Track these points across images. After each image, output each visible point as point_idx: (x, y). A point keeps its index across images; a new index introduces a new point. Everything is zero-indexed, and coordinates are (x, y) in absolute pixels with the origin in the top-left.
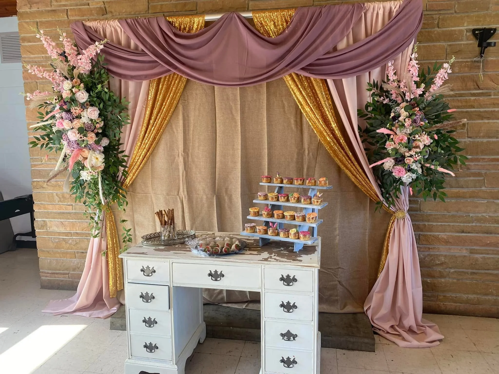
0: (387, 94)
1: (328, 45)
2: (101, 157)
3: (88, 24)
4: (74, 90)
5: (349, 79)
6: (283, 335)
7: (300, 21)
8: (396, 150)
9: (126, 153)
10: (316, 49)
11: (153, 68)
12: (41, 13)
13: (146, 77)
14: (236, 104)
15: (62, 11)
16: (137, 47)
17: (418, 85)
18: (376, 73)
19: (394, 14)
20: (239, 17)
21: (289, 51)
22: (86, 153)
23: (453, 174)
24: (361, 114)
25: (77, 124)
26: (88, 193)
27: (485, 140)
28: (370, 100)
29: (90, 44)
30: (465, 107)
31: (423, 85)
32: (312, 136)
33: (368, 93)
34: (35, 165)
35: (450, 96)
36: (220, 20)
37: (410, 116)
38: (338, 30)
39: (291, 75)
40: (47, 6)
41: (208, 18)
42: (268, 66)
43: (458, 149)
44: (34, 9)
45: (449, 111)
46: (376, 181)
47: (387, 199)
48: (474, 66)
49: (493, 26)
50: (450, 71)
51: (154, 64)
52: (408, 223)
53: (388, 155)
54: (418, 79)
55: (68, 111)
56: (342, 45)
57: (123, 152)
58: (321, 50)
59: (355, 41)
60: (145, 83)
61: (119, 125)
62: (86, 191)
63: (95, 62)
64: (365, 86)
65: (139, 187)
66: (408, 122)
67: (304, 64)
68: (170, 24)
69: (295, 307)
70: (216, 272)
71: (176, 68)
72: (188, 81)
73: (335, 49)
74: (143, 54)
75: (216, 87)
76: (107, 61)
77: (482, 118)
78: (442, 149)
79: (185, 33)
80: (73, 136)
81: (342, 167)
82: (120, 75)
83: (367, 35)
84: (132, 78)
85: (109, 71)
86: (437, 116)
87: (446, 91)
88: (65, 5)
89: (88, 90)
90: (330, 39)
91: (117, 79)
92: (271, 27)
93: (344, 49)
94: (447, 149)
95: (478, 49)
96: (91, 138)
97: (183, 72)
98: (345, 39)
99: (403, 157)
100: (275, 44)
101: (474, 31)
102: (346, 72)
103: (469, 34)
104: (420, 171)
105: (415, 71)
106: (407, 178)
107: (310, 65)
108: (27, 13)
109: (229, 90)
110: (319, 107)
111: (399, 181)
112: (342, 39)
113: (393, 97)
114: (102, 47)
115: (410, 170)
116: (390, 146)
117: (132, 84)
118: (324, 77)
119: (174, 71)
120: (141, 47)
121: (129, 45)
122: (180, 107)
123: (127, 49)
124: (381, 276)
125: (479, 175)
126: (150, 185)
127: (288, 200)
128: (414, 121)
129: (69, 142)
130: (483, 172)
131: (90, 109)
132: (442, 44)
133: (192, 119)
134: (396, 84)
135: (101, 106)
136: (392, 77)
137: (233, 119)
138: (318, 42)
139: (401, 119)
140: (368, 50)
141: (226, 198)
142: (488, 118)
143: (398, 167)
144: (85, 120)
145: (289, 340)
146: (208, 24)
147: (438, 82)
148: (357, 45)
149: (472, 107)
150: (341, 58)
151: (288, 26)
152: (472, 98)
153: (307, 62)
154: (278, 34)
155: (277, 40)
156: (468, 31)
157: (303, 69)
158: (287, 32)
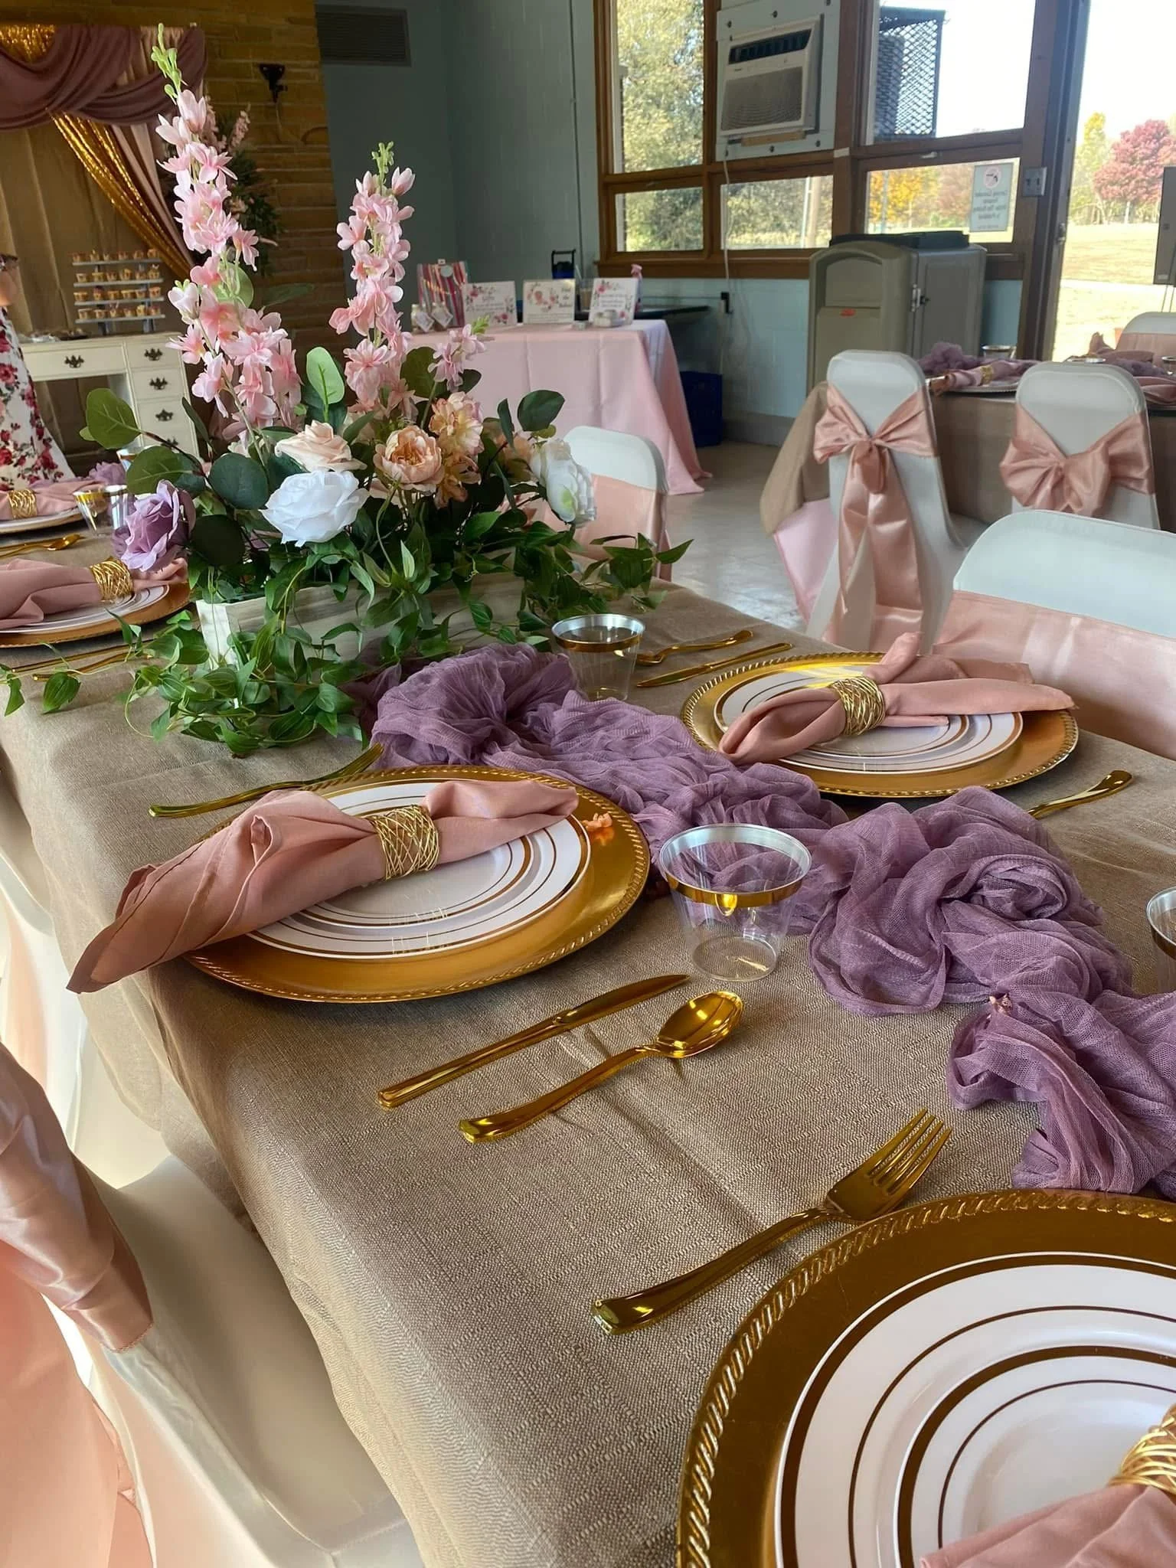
1: (106, 82)
5: (140, 126)
6: (158, 416)
7: (66, 44)
10: (91, 86)
21: (60, 85)
23: (276, 244)
27: (298, 209)
31: (225, 138)
35: (254, 152)
38: (114, 63)
42: (29, 106)
43: (275, 217)
45: (258, 170)
48: (270, 113)
49: (281, 62)
50: (248, 121)
54: (216, 129)
56: (124, 80)
58: (101, 86)
59: (138, 76)
67: (82, 104)
69: (165, 383)
70: (73, 358)
73: (115, 86)
77: (292, 182)
78: (259, 216)
87: (250, 146)
90: (106, 74)
92: (24, 44)
93: (127, 86)
94: (263, 217)
95: (270, 93)
98: (125, 74)
100: (41, 74)
101: (261, 66)
102: (134, 117)
103: (257, 70)
107: (89, 105)
112: (121, 75)
118: (107, 123)
125: (301, 253)
127: (118, 279)
132: (233, 80)
138: (93, 77)
145: (165, 419)
147: (240, 135)
148: (142, 82)
149: (278, 166)
150: (124, 98)
151: (48, 49)
152: (276, 155)
153: (88, 100)
154: (39, 57)
155: (38, 66)
156: (255, 65)
157: (82, 110)
158: (50, 59)
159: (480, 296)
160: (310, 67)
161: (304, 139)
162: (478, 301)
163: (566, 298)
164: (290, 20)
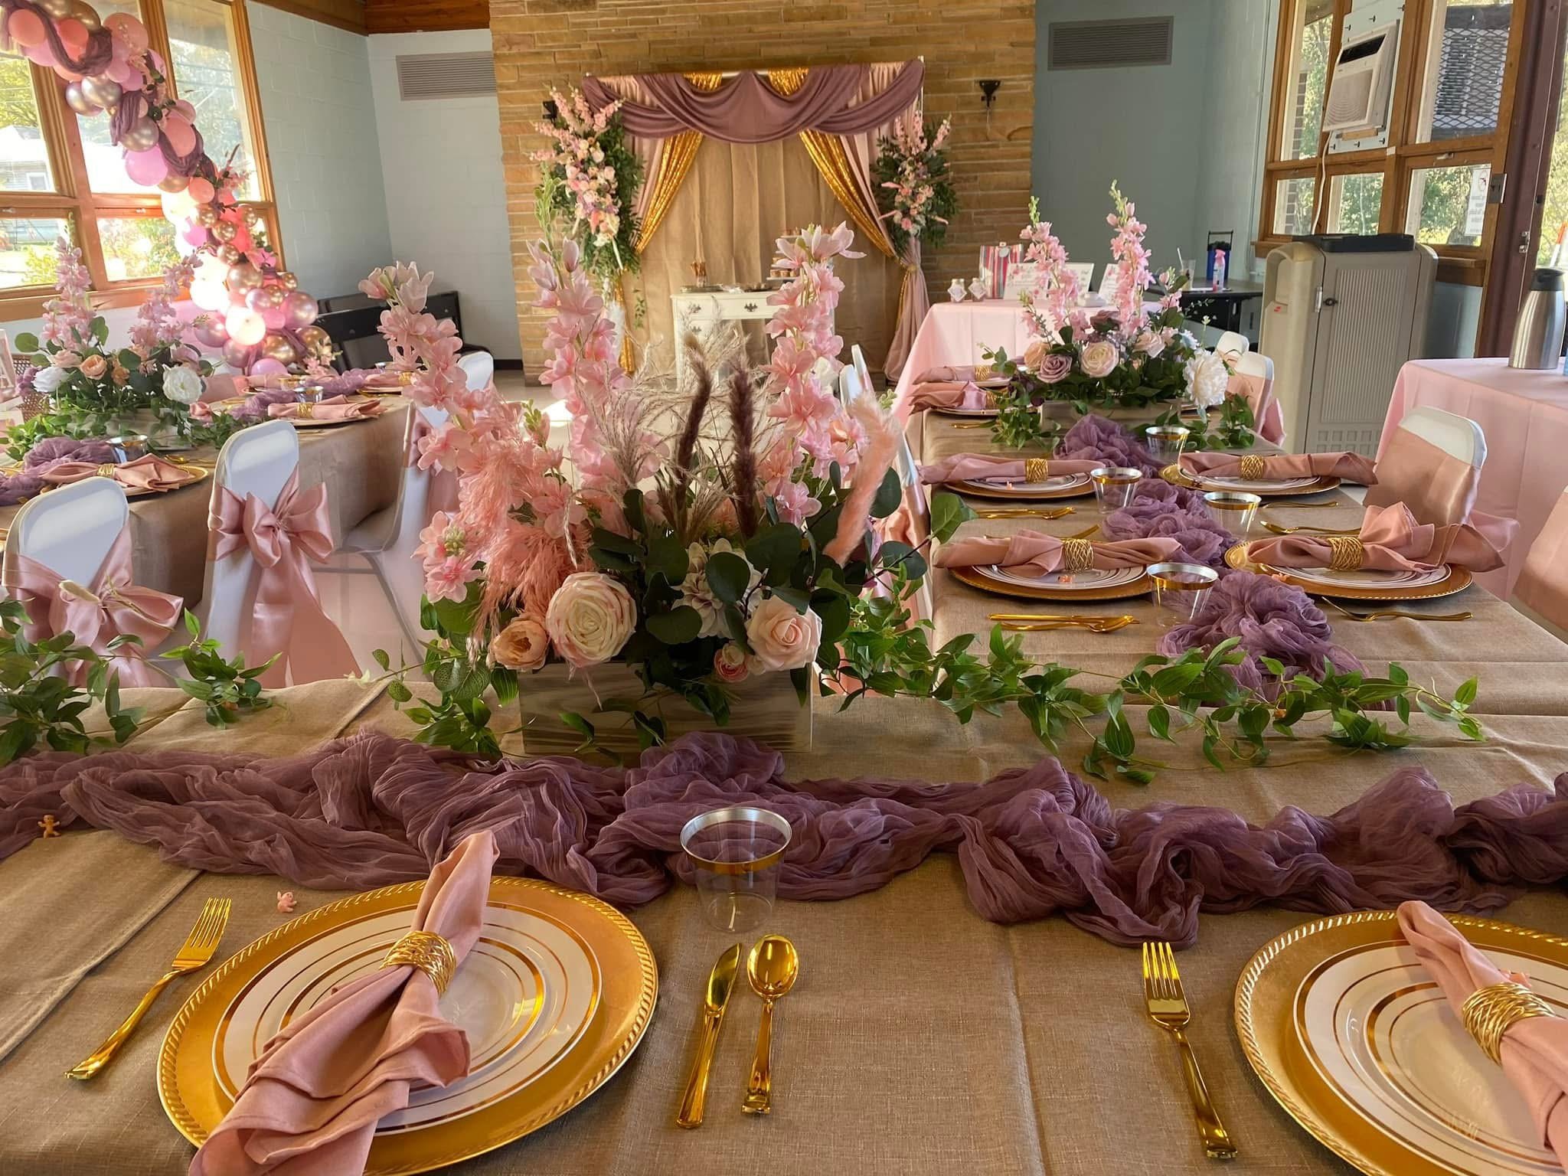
0: (894, 148)
1: (840, 104)
2: (617, 220)
3: (602, 80)
4: (591, 149)
5: (861, 136)
7: (814, 80)
8: (903, 203)
9: (640, 216)
10: (827, 108)
11: (669, 126)
12: (523, 55)
13: (661, 135)
14: (752, 161)
15: (549, 53)
16: (652, 102)
17: (922, 139)
18: (885, 129)
19: (898, 73)
20: (756, 75)
21: (804, 110)
22: (602, 215)
24: (872, 168)
25: (594, 184)
26: (597, 261)
27: (995, 192)
28: (881, 155)
29: (608, 104)
30: (977, 159)
31: (925, 141)
32: (828, 191)
33: (879, 149)
34: (516, 237)
35: (950, 150)
36: (738, 77)
37: (914, 170)
38: (848, 90)
39: (807, 133)
40: (530, 47)
41: (725, 75)
42: (784, 124)
44: (515, 50)
46: (889, 236)
47: (899, 253)
48: (982, 118)
49: (998, 78)
50: (948, 127)
51: (670, 122)
52: (921, 276)
53: (896, 208)
54: (922, 134)
55: (585, 171)
56: (852, 103)
57: (635, 214)
58: (834, 108)
59: (865, 98)
60: (660, 142)
61: (633, 184)
62: (596, 258)
63: (610, 121)
64: (876, 142)
65: (649, 252)
66: (911, 177)
67: (817, 123)
68: (688, 81)
71: (694, 125)
72: (704, 137)
73: (846, 107)
74: (660, 111)
75: (732, 144)
76: (624, 119)
77: (993, 170)
78: (943, 201)
79: (703, 91)
80: (591, 198)
81: (859, 224)
82: (633, 132)
83: (875, 93)
84: (647, 136)
85: (626, 129)
86: (939, 170)
87: (947, 145)
88: (551, 47)
89: (604, 149)
90: (841, 98)
91: (631, 136)
92: (785, 82)
93: (855, 107)
95: (981, 102)
96: (609, 200)
97: (700, 129)
98: (855, 97)
99: (909, 209)
100: (792, 103)
101: (981, 82)
102: (858, 129)
103: (978, 85)
104: (923, 222)
105: (919, 127)
106: (913, 229)
107: (824, 122)
108: (504, 55)
109: (746, 147)
110: (834, 163)
111: (907, 233)
112: (852, 97)
113: (902, 152)
114: (620, 105)
115: (915, 221)
116: (898, 199)
117: (646, 143)
118: (837, 135)
119: (693, 129)
120: (657, 102)
121: (643, 101)
122: (696, 165)
123: (642, 105)
124: (897, 333)
125: (992, 228)
126: (663, 250)
128: (918, 175)
129: (585, 204)
130: (995, 225)
131: (607, 169)
132: (952, 94)
133: (708, 177)
134: (903, 139)
135: (619, 165)
136: (899, 132)
137: (750, 175)
138: (830, 101)
139: (906, 173)
140: (877, 107)
141: (745, 262)
142: (998, 170)
143: (905, 220)
144: (601, 181)
146: (724, 81)
147: (940, 138)
148: (867, 103)
149: (983, 159)
150: (852, 115)
151: (802, 84)
152: (983, 150)
153: (821, 120)
154: (793, 92)
155: (792, 98)
156: (976, 82)
157: (817, 126)
158: (802, 90)
159: (1021, 274)
160: (1025, 79)
161: (1009, 137)
162: (1018, 278)
163: (1083, 279)
164: (1012, 45)
